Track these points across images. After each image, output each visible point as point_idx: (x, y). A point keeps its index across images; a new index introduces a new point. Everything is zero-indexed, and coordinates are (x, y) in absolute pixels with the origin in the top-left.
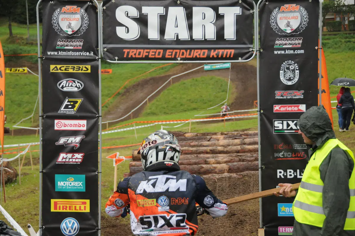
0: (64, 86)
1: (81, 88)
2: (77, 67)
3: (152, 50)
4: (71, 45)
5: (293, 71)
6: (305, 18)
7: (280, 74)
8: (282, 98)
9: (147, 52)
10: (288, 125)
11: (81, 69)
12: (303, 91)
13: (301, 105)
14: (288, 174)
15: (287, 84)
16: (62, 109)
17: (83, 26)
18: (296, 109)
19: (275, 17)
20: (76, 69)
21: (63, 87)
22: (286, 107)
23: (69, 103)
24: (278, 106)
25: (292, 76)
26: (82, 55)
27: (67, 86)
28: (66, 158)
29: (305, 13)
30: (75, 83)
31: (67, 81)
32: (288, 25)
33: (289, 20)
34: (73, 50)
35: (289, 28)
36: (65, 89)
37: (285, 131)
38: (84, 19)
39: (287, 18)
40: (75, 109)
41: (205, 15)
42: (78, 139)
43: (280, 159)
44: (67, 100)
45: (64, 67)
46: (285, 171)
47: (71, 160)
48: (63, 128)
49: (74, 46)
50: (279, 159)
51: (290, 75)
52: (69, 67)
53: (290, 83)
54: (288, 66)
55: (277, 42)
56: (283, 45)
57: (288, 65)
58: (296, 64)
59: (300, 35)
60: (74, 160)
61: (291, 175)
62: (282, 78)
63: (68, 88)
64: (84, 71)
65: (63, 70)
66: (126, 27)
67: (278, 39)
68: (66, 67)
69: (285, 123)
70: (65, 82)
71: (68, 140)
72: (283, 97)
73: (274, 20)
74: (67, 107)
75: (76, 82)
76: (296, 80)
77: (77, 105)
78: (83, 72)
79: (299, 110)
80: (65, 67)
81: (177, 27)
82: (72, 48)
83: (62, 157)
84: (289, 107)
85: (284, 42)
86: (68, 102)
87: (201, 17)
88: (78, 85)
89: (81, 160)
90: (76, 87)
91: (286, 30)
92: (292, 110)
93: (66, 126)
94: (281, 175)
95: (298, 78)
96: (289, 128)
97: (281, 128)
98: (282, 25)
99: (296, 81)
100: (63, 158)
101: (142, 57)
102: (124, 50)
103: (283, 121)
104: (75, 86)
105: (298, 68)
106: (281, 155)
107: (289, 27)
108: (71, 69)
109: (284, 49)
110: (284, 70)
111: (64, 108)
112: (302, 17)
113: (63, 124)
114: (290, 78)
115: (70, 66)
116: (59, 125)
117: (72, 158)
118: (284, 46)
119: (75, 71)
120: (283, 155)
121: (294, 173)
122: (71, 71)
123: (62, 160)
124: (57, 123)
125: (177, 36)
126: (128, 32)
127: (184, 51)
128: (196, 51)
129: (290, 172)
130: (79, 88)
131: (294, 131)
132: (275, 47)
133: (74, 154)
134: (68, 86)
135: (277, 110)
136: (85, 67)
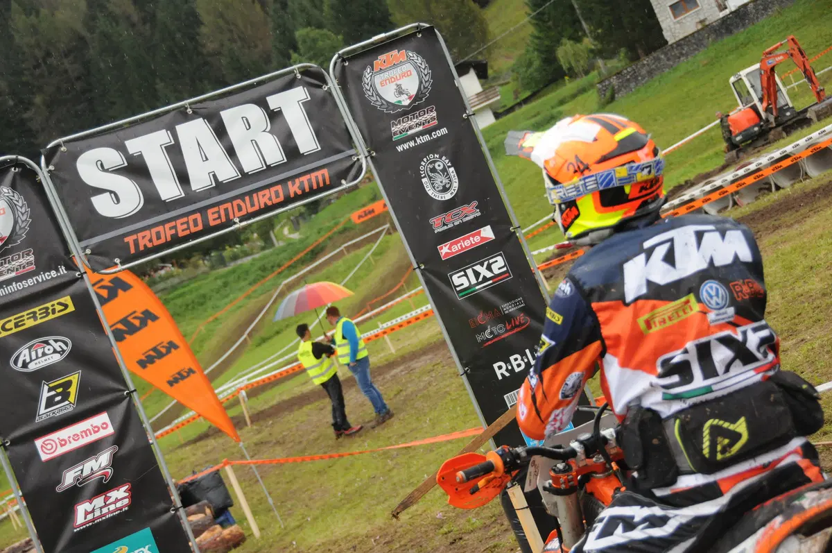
0: (28, 360)
1: (68, 349)
2: (40, 310)
3: (179, 221)
4: (9, 270)
5: (444, 170)
6: (424, 69)
7: (425, 186)
8: (445, 228)
9: (171, 229)
10: (477, 274)
11: (50, 311)
12: (475, 203)
13: (482, 229)
14: (514, 364)
15: (443, 199)
16: (42, 410)
17: (20, 221)
18: (477, 239)
19: (371, 86)
20: (39, 314)
21: (25, 365)
22: (459, 242)
23: (53, 393)
24: (445, 246)
25: (445, 181)
26: (40, 280)
27: (34, 357)
28: (93, 511)
29: (419, 60)
30: (48, 344)
31: (30, 348)
32: (400, 91)
33: (399, 83)
34: (18, 279)
35: (404, 97)
36: (32, 367)
37: (477, 288)
38: (16, 205)
39: (393, 80)
40: (72, 398)
41: (247, 120)
42: (104, 458)
43: (490, 343)
44: (46, 388)
45: (10, 321)
46: (507, 361)
47: (105, 510)
48: (61, 450)
49: (17, 270)
50: (487, 344)
51: (442, 182)
52: (23, 316)
53: (448, 196)
54: (431, 166)
55: (394, 129)
56: (407, 131)
57: (431, 163)
58: (444, 158)
59: (428, 103)
60: (112, 507)
61: (519, 365)
62: (430, 192)
63: (36, 361)
64: (59, 312)
65: (11, 329)
66: (111, 192)
67: (393, 123)
68: (15, 319)
69: (469, 272)
70: (26, 352)
71: (82, 470)
72: (447, 225)
73: (371, 89)
74: (50, 402)
75: (51, 342)
76: (456, 185)
77: (73, 390)
78: (57, 315)
79: (483, 239)
80: (13, 322)
81: (207, 159)
82: (13, 274)
83: (84, 513)
84: (464, 240)
85: (406, 125)
86: (50, 389)
87: (241, 126)
88: (57, 346)
89: (127, 500)
90: (55, 351)
91: (400, 102)
92: (472, 245)
93: (66, 443)
94: (503, 371)
95: (457, 181)
96: (480, 279)
97: (466, 284)
98: (390, 95)
99: (457, 189)
100: (87, 513)
101: (166, 241)
102: (126, 240)
103: (464, 270)
104: (52, 351)
105: (449, 164)
106: (487, 335)
107: (403, 94)
108: (28, 319)
109: (412, 138)
110: (429, 176)
111: (46, 408)
112: (417, 68)
113: (57, 441)
114: (444, 186)
115: (25, 313)
116: (49, 447)
117: (106, 505)
118: (410, 132)
119: (39, 321)
120: (492, 333)
121: (522, 360)
122: (30, 323)
123: (85, 518)
124: (42, 446)
125: (215, 176)
126: (118, 200)
127: (239, 201)
128: (261, 193)
129: (516, 360)
130: (63, 351)
131: (491, 282)
132: (395, 138)
133: (108, 495)
134: (37, 358)
135: (447, 254)
136: (60, 304)
